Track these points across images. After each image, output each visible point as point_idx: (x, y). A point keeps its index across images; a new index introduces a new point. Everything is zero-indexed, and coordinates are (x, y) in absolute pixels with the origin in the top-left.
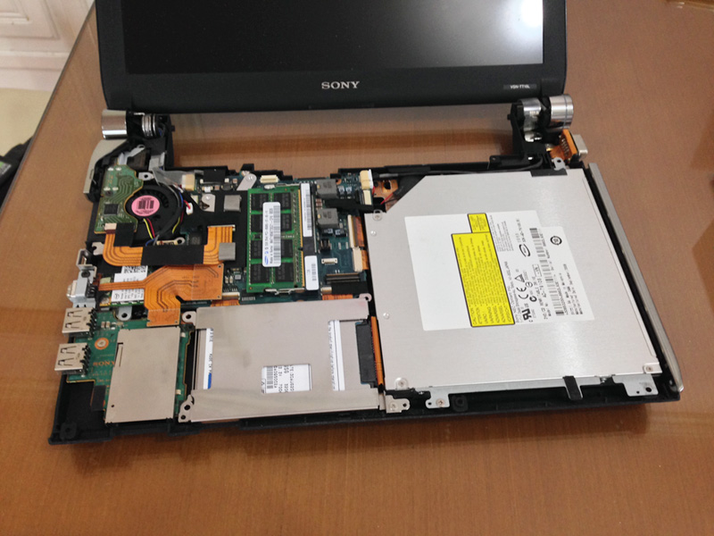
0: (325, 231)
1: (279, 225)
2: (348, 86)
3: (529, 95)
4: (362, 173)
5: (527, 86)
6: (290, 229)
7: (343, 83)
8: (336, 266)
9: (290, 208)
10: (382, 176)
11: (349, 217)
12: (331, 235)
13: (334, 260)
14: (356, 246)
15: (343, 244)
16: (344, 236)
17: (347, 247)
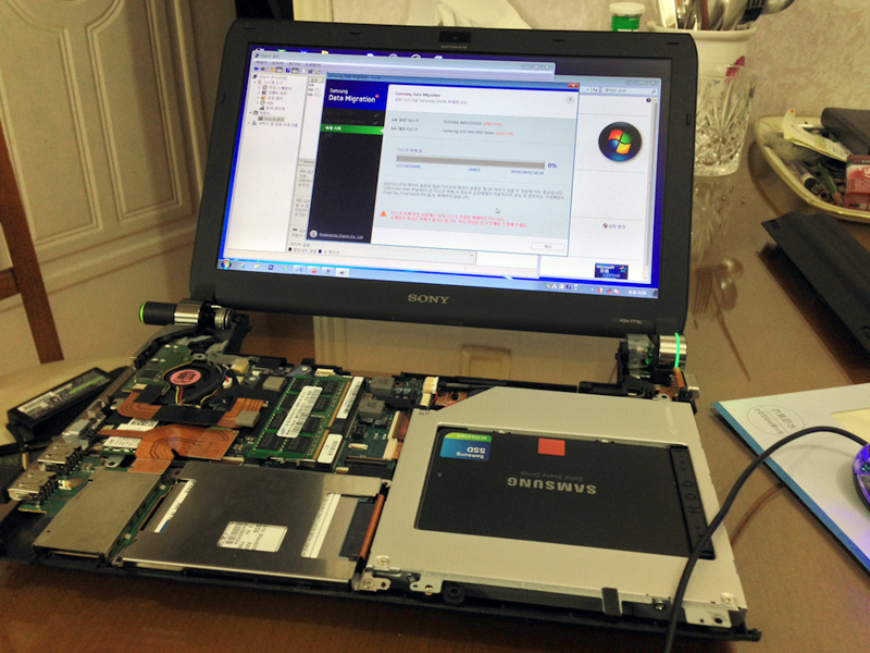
0: (365, 420)
1: (312, 405)
2: (436, 301)
3: (638, 331)
4: (428, 379)
5: (639, 322)
6: (323, 410)
7: (431, 297)
8: (363, 452)
9: (332, 393)
10: (449, 385)
11: (397, 413)
12: (370, 424)
13: (364, 446)
14: (394, 438)
15: (381, 435)
16: (385, 428)
17: (384, 438)
